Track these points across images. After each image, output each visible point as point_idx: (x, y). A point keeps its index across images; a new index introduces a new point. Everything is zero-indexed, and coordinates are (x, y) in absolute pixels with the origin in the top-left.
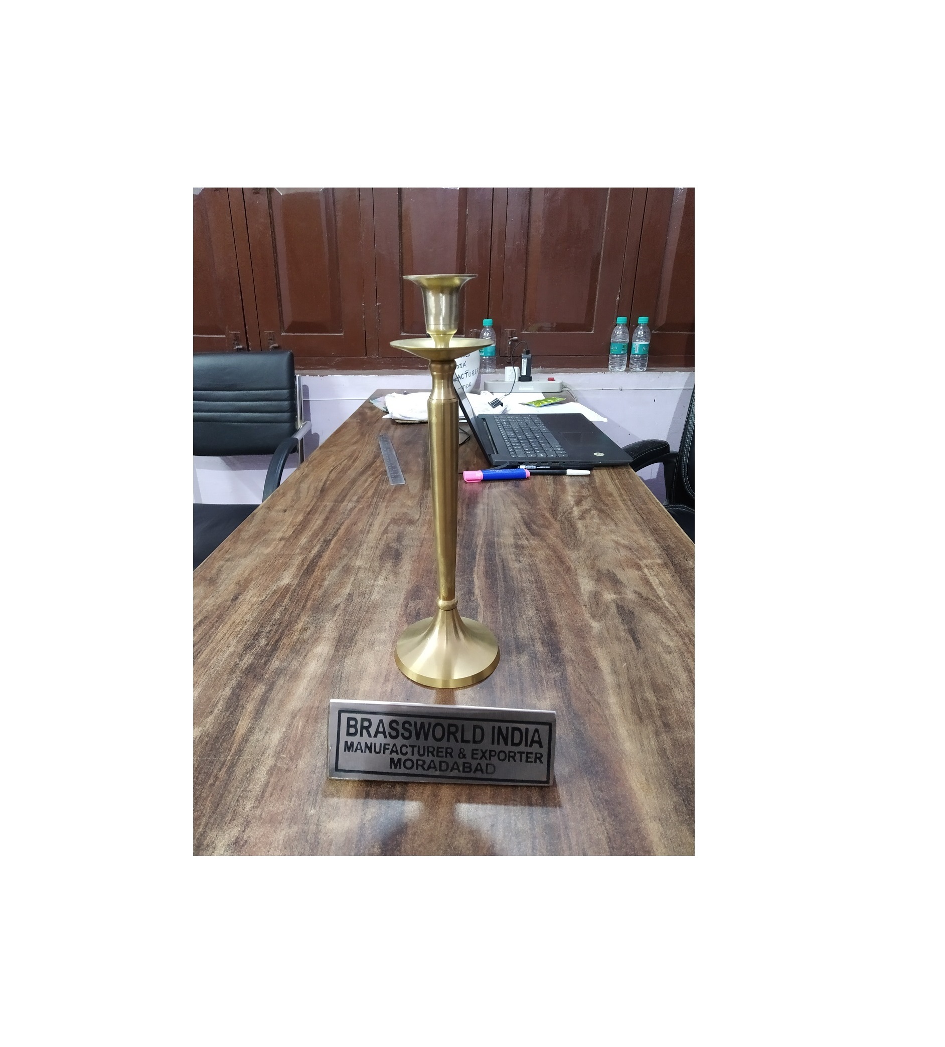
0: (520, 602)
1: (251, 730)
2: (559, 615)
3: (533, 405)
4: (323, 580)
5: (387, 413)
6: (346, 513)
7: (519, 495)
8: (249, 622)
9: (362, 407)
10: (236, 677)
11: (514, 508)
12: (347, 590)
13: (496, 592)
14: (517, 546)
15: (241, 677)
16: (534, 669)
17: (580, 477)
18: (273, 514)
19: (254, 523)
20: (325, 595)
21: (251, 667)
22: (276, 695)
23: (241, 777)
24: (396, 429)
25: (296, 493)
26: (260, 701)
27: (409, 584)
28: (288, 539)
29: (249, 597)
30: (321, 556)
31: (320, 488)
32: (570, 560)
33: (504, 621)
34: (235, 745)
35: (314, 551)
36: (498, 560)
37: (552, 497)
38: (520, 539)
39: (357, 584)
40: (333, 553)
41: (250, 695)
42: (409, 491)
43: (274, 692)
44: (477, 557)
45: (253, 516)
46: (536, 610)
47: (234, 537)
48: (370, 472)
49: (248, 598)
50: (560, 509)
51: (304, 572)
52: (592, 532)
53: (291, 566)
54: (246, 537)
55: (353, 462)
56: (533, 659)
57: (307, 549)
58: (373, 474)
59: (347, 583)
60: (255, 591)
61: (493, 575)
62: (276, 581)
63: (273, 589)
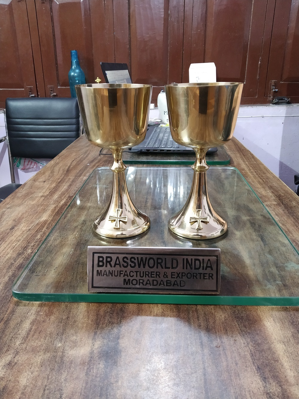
6: (82, 182)
8: (21, 241)
10: (12, 271)
18: (37, 183)
21: (22, 265)
23: (14, 326)
25: (51, 172)
28: (46, 196)
31: (66, 169)
34: (10, 308)
35: (62, 202)
47: (12, 196)
49: (21, 228)
51: (56, 213)
53: (48, 210)
54: (20, 196)
55: (87, 156)
57: (58, 201)
60: (25, 224)
62: (39, 219)
63: (36, 223)
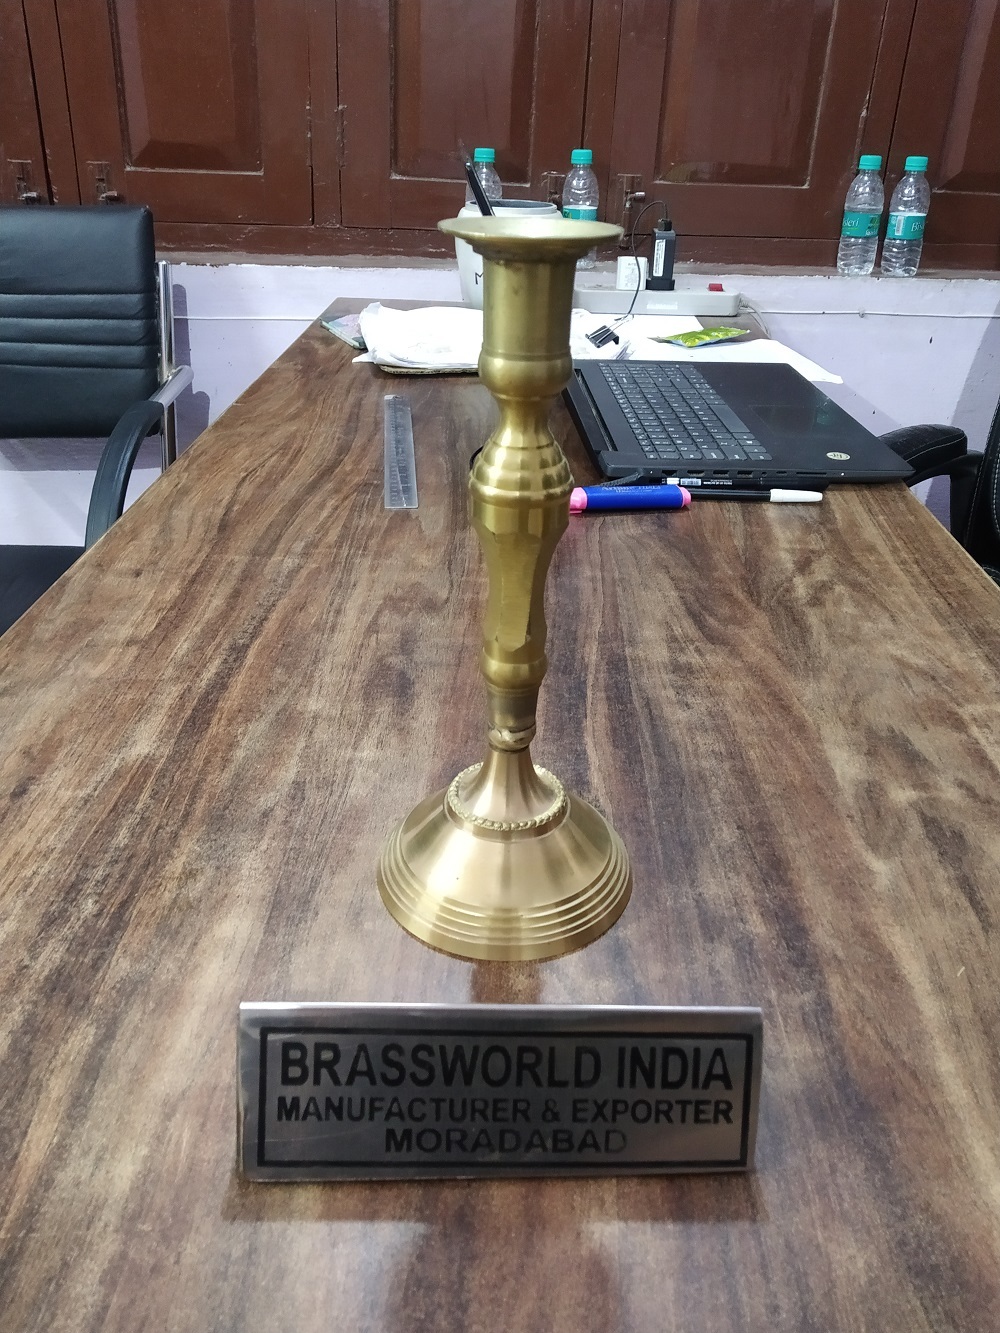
0: (698, 807)
1: (59, 1153)
2: (792, 841)
3: (681, 342)
4: (232, 745)
5: (364, 350)
6: (280, 582)
7: (670, 545)
8: (55, 855)
9: (305, 336)
10: (21, 1002)
11: (661, 576)
12: (289, 772)
13: (641, 780)
14: (677, 668)
15: (35, 1004)
16: (750, 982)
17: (800, 508)
18: (110, 579)
19: (66, 600)
20: (238, 786)
21: (60, 974)
22: (124, 1054)
23: (33, 1292)
24: (382, 390)
25: (162, 531)
26: (83, 1070)
27: (436, 760)
28: (146, 642)
29: (54, 789)
30: (224, 687)
31: (216, 521)
32: (803, 704)
33: (665, 854)
34: (18, 1197)
35: (209, 674)
36: (637, 704)
37: (745, 551)
38: (682, 650)
39: (313, 759)
40: (253, 679)
41: (56, 1053)
42: (421, 531)
43: (117, 1046)
44: (589, 693)
45: (63, 586)
46: (739, 828)
47: (17, 635)
48: (330, 486)
49: (53, 791)
50: (765, 579)
51: (184, 726)
52: (841, 635)
53: (154, 710)
54: (47, 636)
55: (291, 462)
56: (744, 958)
57: (192, 667)
58: (337, 491)
59: (290, 756)
61: (630, 738)
62: (121, 747)
63: (113, 770)
